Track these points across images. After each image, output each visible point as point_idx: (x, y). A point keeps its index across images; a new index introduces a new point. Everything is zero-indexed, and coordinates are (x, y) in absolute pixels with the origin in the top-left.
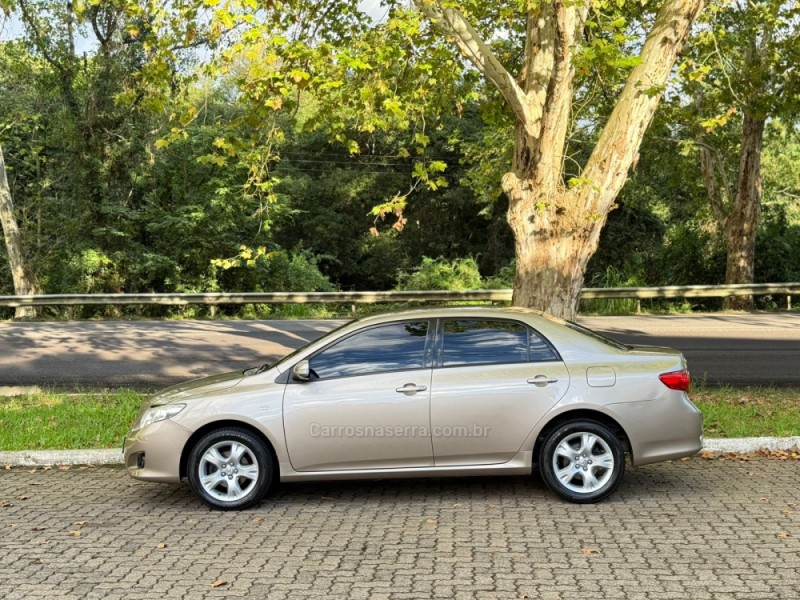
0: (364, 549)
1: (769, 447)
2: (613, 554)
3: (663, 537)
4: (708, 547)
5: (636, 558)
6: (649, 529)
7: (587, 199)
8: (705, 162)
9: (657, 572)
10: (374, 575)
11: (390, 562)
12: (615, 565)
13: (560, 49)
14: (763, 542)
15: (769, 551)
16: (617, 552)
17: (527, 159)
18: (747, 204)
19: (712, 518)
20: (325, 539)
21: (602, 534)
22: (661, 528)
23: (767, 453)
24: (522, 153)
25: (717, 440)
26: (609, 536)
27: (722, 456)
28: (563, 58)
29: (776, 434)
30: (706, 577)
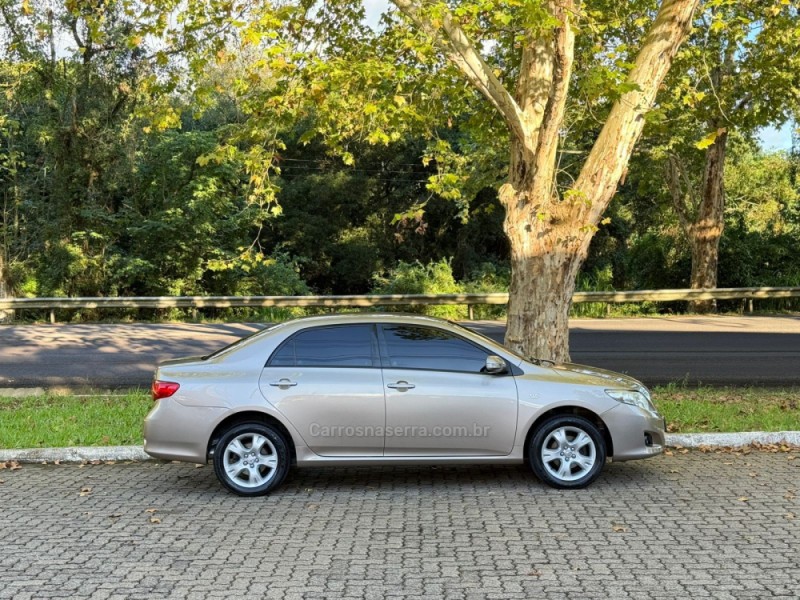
0: (421, 530)
1: (760, 440)
2: (644, 534)
3: (685, 519)
4: (726, 526)
5: (664, 536)
6: (670, 512)
7: (579, 210)
8: (670, 171)
9: (687, 547)
10: (437, 552)
11: (447, 541)
12: (648, 542)
13: (559, 70)
14: (773, 522)
15: (781, 529)
16: (647, 531)
17: (523, 172)
18: (711, 212)
19: (723, 502)
20: (381, 523)
21: (630, 517)
22: (680, 511)
23: (759, 446)
24: (519, 166)
25: (713, 435)
26: (636, 518)
27: (718, 450)
28: (561, 80)
29: (764, 429)
30: (730, 551)
